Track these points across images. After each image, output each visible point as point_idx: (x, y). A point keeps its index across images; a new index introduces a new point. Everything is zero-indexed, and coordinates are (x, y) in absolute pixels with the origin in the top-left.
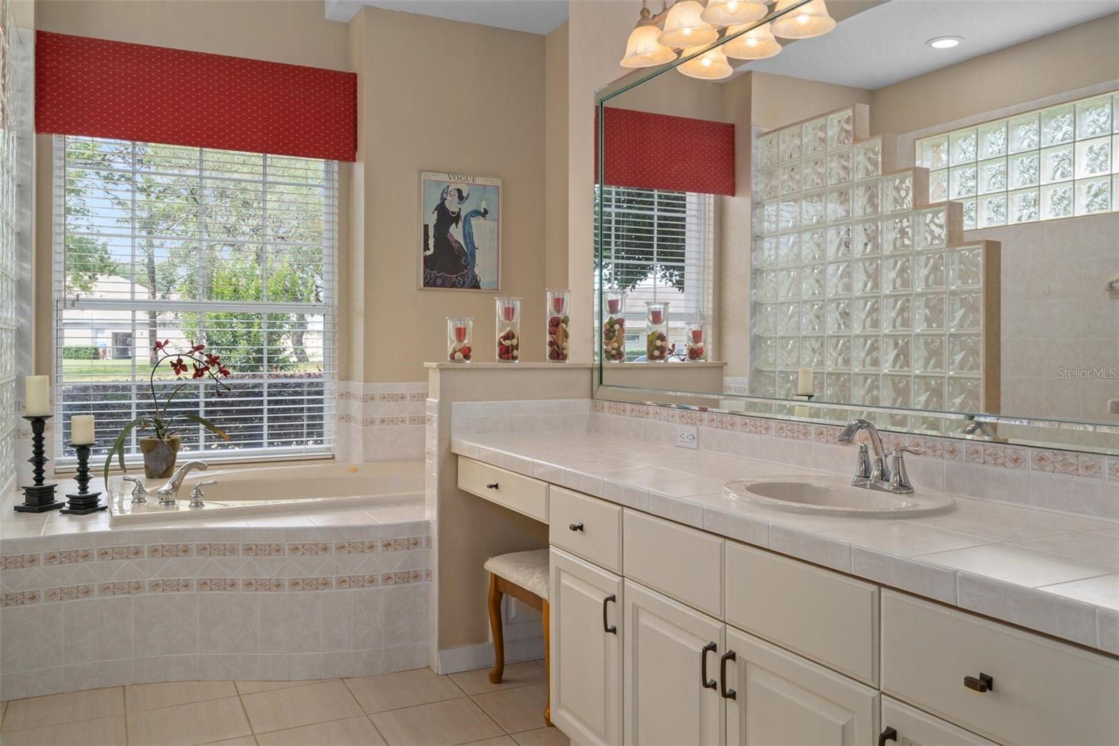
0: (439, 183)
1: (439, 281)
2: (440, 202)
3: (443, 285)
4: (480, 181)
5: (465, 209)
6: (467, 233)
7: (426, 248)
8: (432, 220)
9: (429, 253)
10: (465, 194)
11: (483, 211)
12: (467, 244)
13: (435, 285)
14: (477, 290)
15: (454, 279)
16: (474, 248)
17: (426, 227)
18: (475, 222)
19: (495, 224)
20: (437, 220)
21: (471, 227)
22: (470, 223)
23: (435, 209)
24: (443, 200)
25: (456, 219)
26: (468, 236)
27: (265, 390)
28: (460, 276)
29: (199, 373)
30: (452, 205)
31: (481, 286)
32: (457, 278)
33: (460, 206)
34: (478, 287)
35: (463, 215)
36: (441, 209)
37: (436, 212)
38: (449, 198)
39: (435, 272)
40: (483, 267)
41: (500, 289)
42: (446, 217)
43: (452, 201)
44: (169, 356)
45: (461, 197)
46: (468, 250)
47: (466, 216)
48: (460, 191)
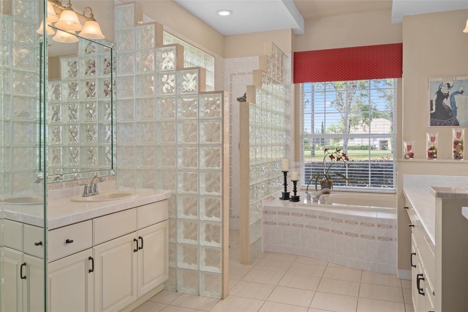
0: (438, 82)
1: (438, 123)
2: (438, 90)
3: (440, 125)
4: (459, 78)
5: (451, 92)
6: (452, 102)
7: (432, 109)
8: (434, 98)
9: (432, 112)
10: (451, 85)
11: (461, 91)
12: (452, 107)
13: (436, 125)
15: (445, 122)
16: (456, 108)
17: (431, 101)
18: (456, 97)
20: (437, 98)
21: (454, 99)
22: (454, 97)
23: (436, 93)
24: (440, 89)
25: (447, 96)
26: (453, 103)
27: (370, 166)
29: (338, 159)
30: (444, 91)
31: (460, 124)
32: (447, 121)
33: (448, 90)
34: (459, 125)
35: (450, 94)
36: (439, 93)
37: (436, 94)
38: (443, 88)
39: (436, 119)
40: (461, 116)
42: (441, 96)
44: (329, 153)
45: (449, 86)
46: (453, 109)
47: (452, 94)
48: (448, 84)
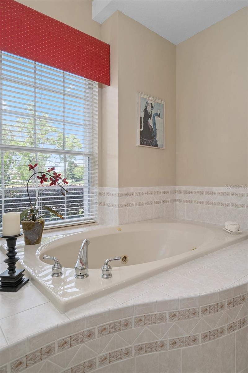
0: (145, 99)
1: (145, 143)
3: (146, 145)
6: (154, 123)
7: (141, 128)
8: (143, 115)
10: (153, 106)
11: (159, 114)
12: (154, 128)
13: (144, 144)
14: (156, 148)
15: (150, 142)
16: (156, 130)
17: (141, 118)
18: (157, 118)
19: (162, 120)
20: (144, 115)
21: (155, 120)
22: (155, 118)
23: (144, 111)
24: (146, 107)
25: (150, 116)
28: (152, 141)
30: (149, 110)
31: (158, 146)
32: (151, 142)
33: (152, 111)
34: (157, 146)
35: (153, 115)
36: (146, 110)
37: (144, 112)
38: (148, 106)
39: (144, 138)
40: (159, 138)
41: (164, 147)
42: (147, 115)
43: (149, 108)
45: (152, 107)
46: (154, 129)
47: (154, 115)
48: (151, 104)
